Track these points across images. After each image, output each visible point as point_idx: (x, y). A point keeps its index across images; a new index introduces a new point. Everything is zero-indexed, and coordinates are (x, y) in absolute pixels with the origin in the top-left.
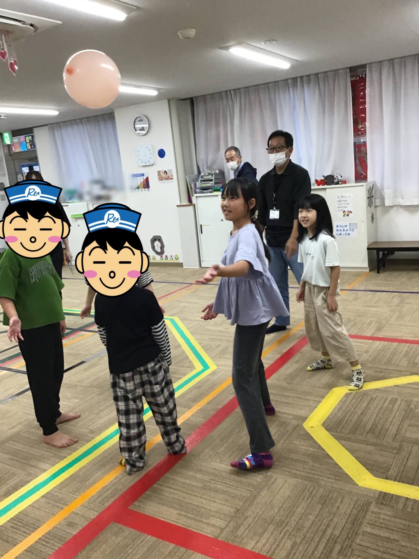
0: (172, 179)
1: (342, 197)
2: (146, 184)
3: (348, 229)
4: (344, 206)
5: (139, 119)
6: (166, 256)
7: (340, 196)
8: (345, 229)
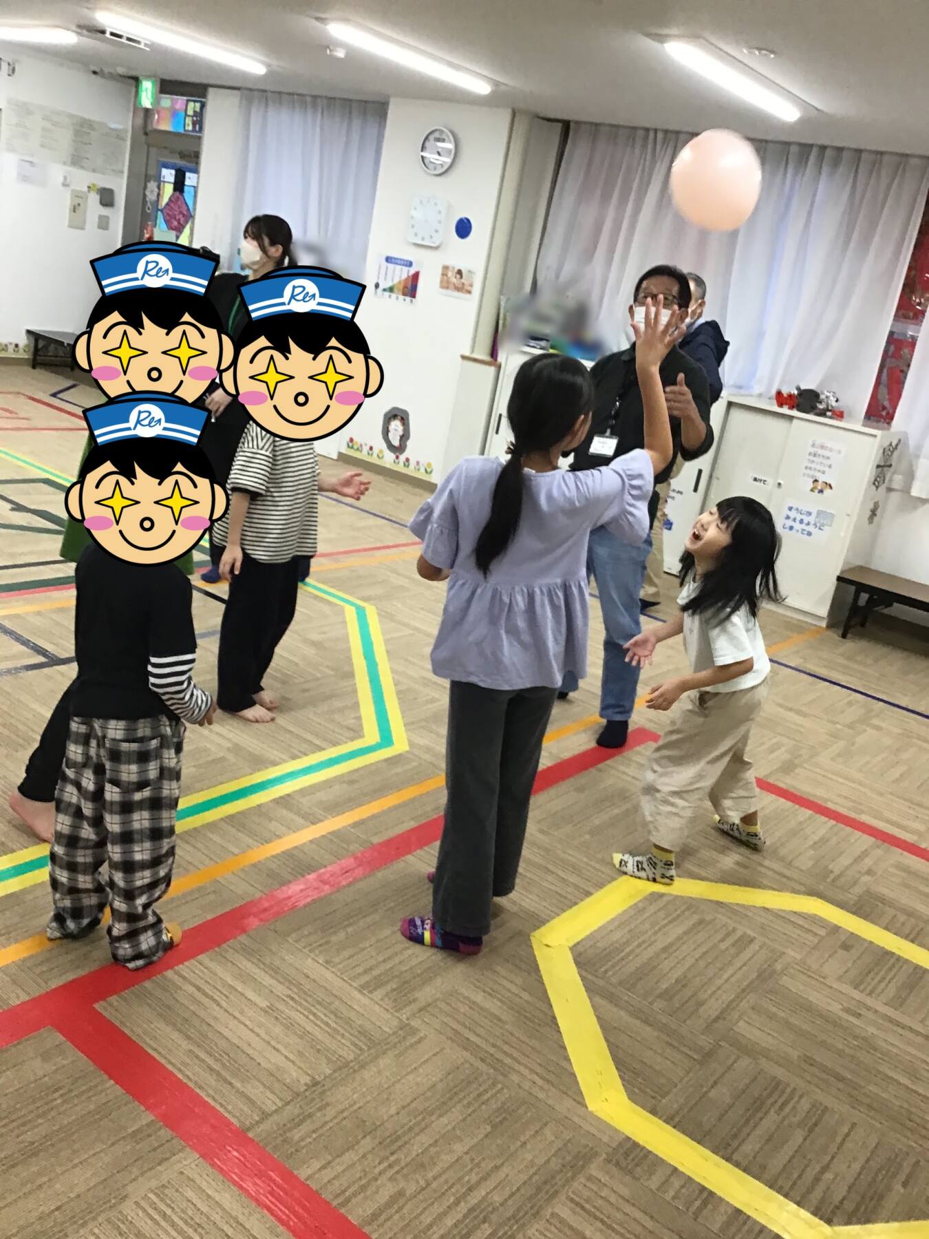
0: (469, 292)
1: (822, 447)
2: (410, 288)
3: (812, 522)
4: (818, 467)
5: (437, 135)
6: (407, 460)
7: (818, 442)
8: (806, 519)
